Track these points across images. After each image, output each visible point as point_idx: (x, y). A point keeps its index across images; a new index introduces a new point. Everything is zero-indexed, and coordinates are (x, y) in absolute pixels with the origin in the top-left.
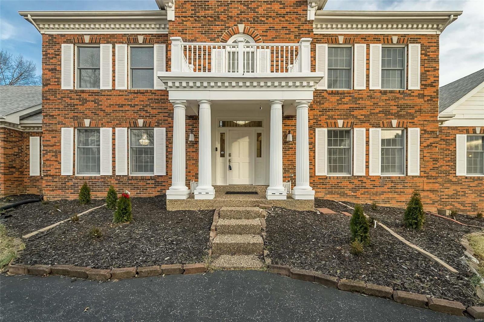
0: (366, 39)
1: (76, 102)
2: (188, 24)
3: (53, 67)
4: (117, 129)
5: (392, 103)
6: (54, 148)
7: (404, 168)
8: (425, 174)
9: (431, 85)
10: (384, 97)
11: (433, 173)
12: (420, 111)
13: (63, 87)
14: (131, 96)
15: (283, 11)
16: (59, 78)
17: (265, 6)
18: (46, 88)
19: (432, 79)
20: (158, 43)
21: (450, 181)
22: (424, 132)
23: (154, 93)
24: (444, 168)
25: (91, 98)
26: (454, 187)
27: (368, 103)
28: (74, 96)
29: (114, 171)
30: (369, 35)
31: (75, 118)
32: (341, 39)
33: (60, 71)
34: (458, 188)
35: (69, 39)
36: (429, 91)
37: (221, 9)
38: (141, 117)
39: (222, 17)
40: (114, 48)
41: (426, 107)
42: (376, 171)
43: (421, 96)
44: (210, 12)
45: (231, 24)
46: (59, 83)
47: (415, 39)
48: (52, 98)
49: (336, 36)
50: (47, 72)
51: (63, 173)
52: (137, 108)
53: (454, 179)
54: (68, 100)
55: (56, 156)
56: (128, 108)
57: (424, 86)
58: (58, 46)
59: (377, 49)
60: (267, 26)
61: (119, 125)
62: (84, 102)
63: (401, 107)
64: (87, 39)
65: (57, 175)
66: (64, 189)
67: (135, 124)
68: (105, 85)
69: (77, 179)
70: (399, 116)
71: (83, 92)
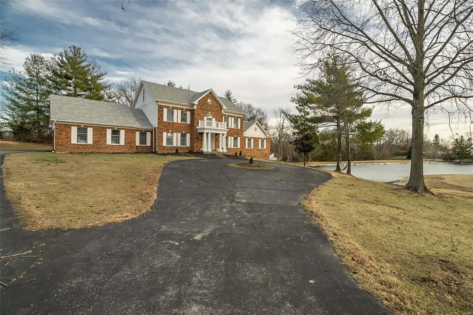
0: (231, 116)
1: (167, 125)
2: (199, 110)
3: (161, 114)
5: (235, 131)
6: (161, 138)
7: (237, 146)
8: (241, 148)
11: (242, 148)
13: (164, 121)
14: (181, 125)
15: (218, 110)
17: (214, 108)
18: (159, 120)
20: (188, 111)
22: (241, 138)
23: (187, 124)
25: (171, 124)
26: (245, 151)
27: (231, 131)
28: (167, 123)
29: (177, 145)
31: (167, 129)
32: (227, 115)
33: (163, 116)
35: (166, 107)
36: (242, 129)
37: (206, 107)
39: (206, 109)
40: (177, 111)
41: (241, 133)
42: (232, 147)
43: (240, 130)
44: (204, 108)
45: (207, 111)
46: (163, 119)
47: (239, 117)
48: (161, 123)
50: (159, 115)
51: (163, 145)
52: (183, 128)
53: (245, 149)
54: (165, 124)
55: (161, 140)
56: (181, 128)
57: (241, 128)
58: (162, 109)
59: (233, 118)
60: (214, 113)
61: (179, 132)
62: (169, 125)
63: (237, 132)
64: (170, 108)
65: (162, 146)
66: (164, 150)
67: (183, 132)
68: (175, 121)
69: (167, 147)
70: (236, 134)
71: (169, 122)
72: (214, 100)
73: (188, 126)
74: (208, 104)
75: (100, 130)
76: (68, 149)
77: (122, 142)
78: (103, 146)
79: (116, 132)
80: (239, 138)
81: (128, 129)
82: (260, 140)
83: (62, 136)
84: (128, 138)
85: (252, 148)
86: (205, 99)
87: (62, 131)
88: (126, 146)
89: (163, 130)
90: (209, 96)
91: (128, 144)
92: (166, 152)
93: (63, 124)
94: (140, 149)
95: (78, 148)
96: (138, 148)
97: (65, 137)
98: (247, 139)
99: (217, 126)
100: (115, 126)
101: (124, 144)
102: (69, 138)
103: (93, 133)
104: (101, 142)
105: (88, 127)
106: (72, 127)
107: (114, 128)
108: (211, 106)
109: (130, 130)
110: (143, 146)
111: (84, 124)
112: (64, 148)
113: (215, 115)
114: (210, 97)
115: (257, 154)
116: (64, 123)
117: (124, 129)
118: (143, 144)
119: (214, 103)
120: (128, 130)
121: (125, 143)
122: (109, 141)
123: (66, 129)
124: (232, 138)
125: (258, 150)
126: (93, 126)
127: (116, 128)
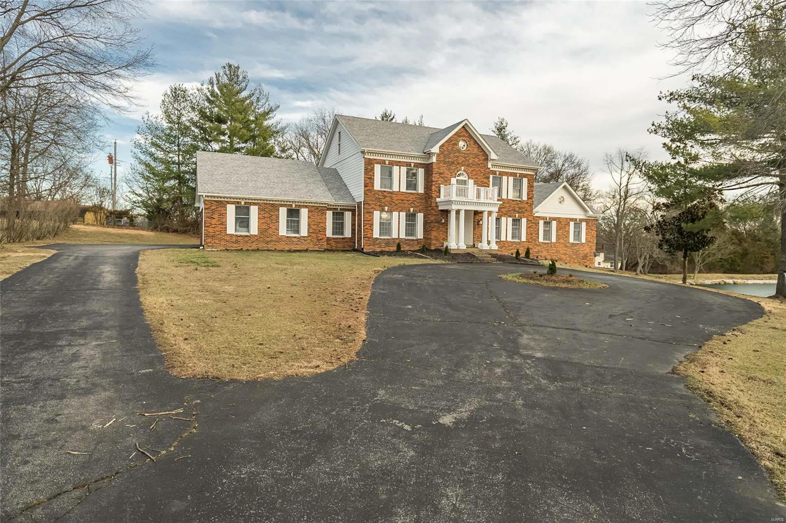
0: (507, 174)
1: (381, 197)
2: (441, 164)
3: (369, 177)
4: (401, 213)
5: (516, 206)
6: (370, 222)
7: (520, 238)
8: (528, 241)
9: (531, 198)
10: (513, 203)
11: (530, 240)
12: (526, 210)
13: (375, 189)
14: (407, 195)
15: (479, 162)
16: (373, 183)
17: (472, 159)
18: (367, 188)
19: (531, 195)
20: (420, 167)
21: (536, 245)
22: (528, 220)
23: (418, 194)
24: (534, 238)
25: (388, 195)
26: (538, 248)
27: (508, 205)
28: (380, 194)
29: (399, 236)
30: (508, 172)
31: (380, 206)
32: (498, 173)
33: (374, 179)
34: (539, 248)
35: (379, 162)
36: (530, 201)
37: (455, 159)
38: (412, 207)
39: (455, 162)
40: (400, 168)
41: (529, 209)
42: (510, 239)
43: (527, 203)
44: (450, 160)
45: (458, 166)
46: (373, 187)
47: (525, 176)
48: (369, 194)
49: (495, 171)
50: (367, 179)
51: (375, 236)
52: (410, 202)
53: (538, 244)
54: (377, 195)
55: (371, 227)
56: (406, 202)
57: (528, 198)
58: (373, 165)
59: (511, 179)
60: (472, 169)
61: (402, 211)
62: (385, 197)
63: (520, 208)
64: (387, 162)
65: (371, 237)
66: (374, 245)
67: (409, 211)
68: (395, 188)
69: (381, 239)
70: (519, 212)
71: (385, 191)
72: (472, 142)
73: (420, 199)
74: (459, 151)
75: (269, 209)
76: (223, 243)
77: (304, 231)
78: (274, 238)
79: (293, 213)
80: (524, 221)
81: (313, 206)
82: (572, 224)
83: (214, 221)
84: (313, 223)
85: (554, 240)
86: (453, 142)
87: (213, 213)
88: (310, 238)
89: (373, 206)
90: (462, 134)
91: (312, 235)
92: (378, 250)
93: (215, 201)
94: (333, 244)
95: (237, 242)
96: (330, 242)
97: (217, 223)
98: (541, 223)
99: (478, 196)
100: (293, 202)
101: (307, 235)
102: (224, 224)
103: (259, 214)
104: (270, 231)
105: (251, 204)
106: (228, 205)
107: (291, 205)
108: (466, 155)
109: (317, 208)
110: (337, 238)
111: (246, 199)
112: (217, 241)
113: (474, 173)
114: (464, 136)
115: (565, 254)
116: (216, 199)
117: (306, 207)
118: (339, 235)
119: (471, 149)
120: (313, 209)
121: (308, 232)
122: (283, 231)
123: (219, 209)
124: (510, 220)
125: (566, 246)
126: (258, 203)
127: (294, 206)
